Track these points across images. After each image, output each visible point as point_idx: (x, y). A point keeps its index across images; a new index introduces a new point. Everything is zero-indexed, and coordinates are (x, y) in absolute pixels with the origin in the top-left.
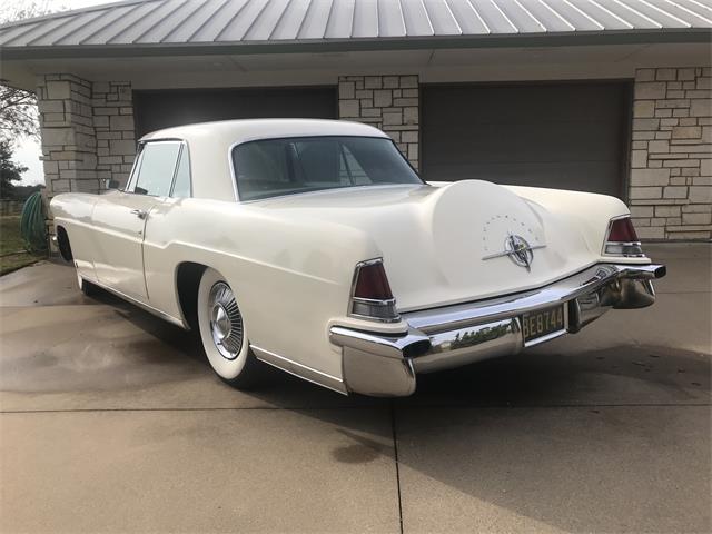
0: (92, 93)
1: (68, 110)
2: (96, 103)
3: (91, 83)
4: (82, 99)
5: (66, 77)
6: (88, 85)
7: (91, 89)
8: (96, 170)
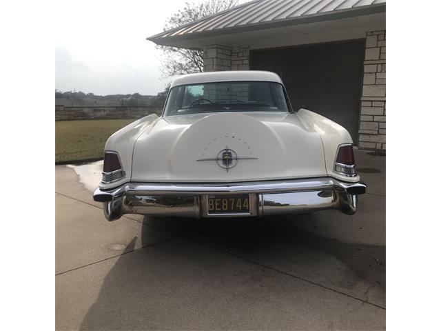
0: (232, 53)
1: (215, 63)
2: (234, 58)
3: (232, 47)
4: (224, 57)
5: (215, 46)
6: (229, 49)
7: (231, 51)
8: (230, 95)
